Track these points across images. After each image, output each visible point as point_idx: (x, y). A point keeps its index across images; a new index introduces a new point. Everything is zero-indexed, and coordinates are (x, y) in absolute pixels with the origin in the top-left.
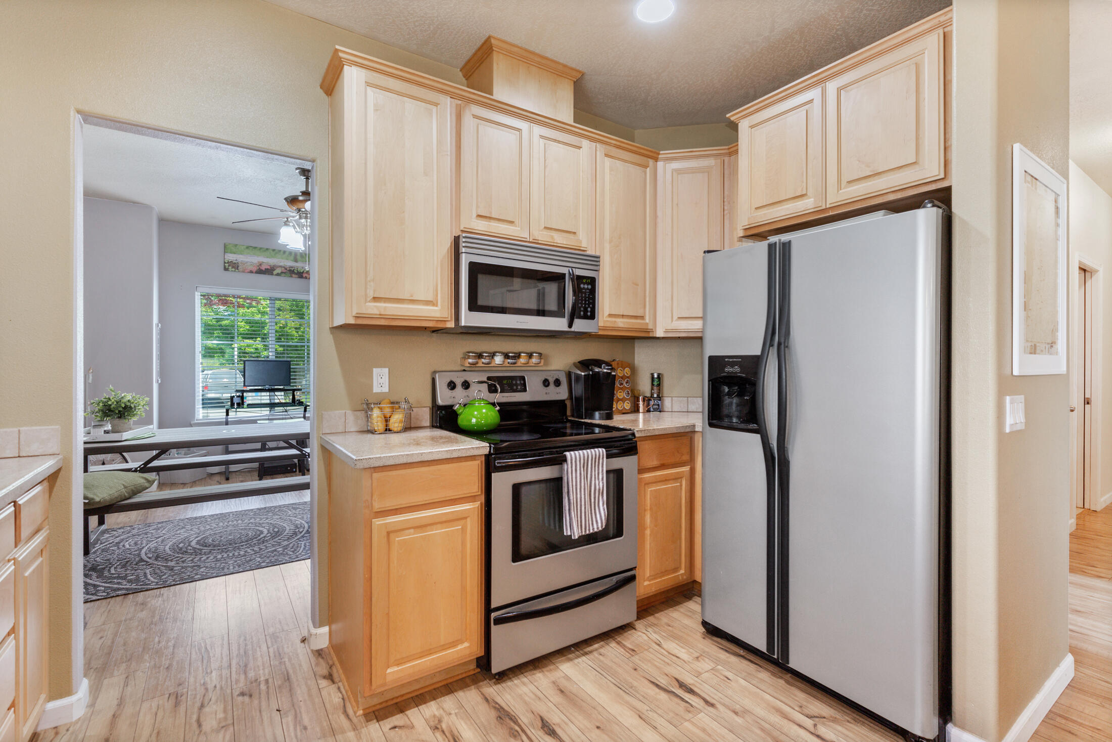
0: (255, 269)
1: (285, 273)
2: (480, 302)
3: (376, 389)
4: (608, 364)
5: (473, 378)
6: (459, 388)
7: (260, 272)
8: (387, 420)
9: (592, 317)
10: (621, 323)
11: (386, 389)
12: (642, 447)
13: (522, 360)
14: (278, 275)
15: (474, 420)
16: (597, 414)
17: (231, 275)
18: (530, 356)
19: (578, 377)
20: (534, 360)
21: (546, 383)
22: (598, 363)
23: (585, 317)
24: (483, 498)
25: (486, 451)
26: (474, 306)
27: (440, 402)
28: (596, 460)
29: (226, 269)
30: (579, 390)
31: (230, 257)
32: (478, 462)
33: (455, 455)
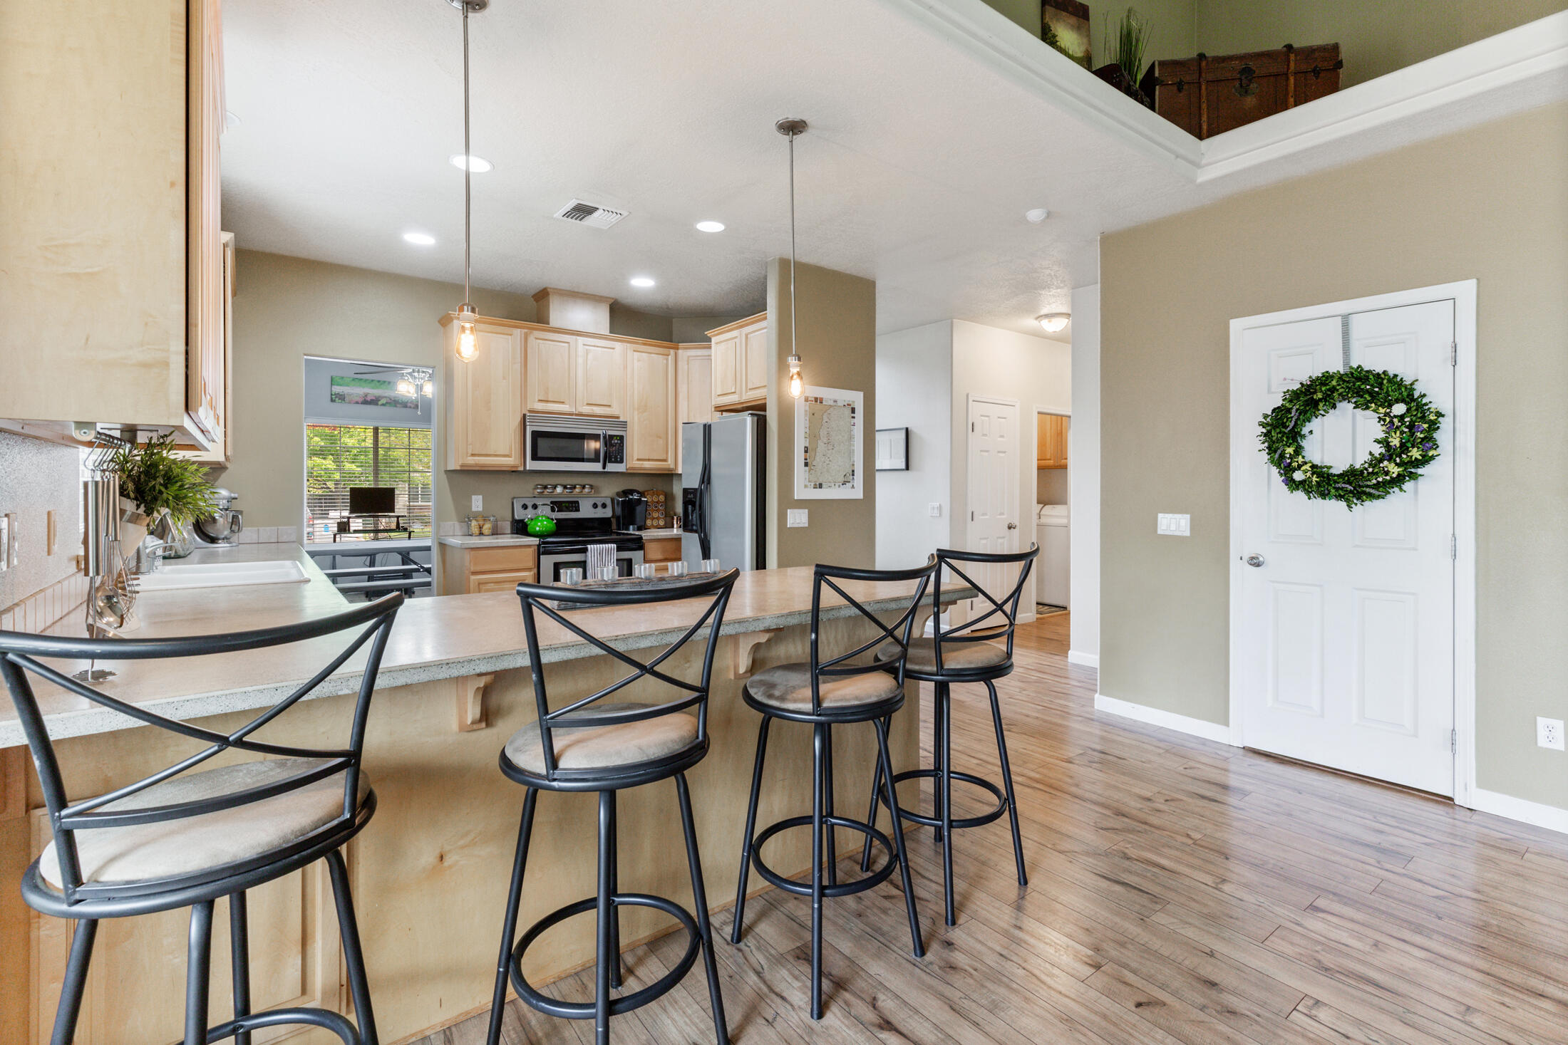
0: (360, 400)
1: (389, 403)
2: (540, 455)
3: (474, 509)
4: (638, 492)
5: (539, 502)
6: (530, 508)
7: (365, 402)
8: (481, 528)
9: (621, 461)
10: (647, 465)
11: (480, 509)
12: (648, 546)
13: (577, 490)
14: (383, 405)
15: (538, 529)
16: (631, 527)
17: (337, 406)
18: (584, 487)
19: (618, 501)
20: (587, 490)
21: (595, 506)
22: (631, 492)
23: (616, 462)
24: (536, 570)
25: (537, 543)
26: (535, 457)
27: (516, 517)
28: (609, 551)
29: (332, 401)
30: (619, 511)
31: (337, 389)
32: (532, 549)
33: (518, 544)
